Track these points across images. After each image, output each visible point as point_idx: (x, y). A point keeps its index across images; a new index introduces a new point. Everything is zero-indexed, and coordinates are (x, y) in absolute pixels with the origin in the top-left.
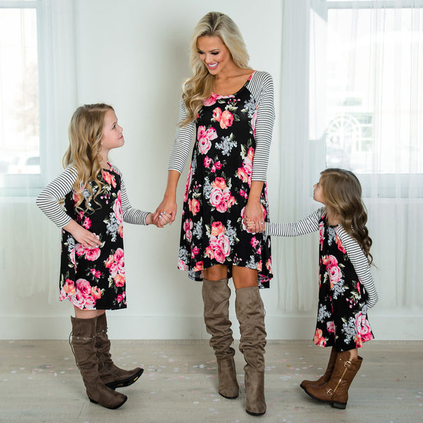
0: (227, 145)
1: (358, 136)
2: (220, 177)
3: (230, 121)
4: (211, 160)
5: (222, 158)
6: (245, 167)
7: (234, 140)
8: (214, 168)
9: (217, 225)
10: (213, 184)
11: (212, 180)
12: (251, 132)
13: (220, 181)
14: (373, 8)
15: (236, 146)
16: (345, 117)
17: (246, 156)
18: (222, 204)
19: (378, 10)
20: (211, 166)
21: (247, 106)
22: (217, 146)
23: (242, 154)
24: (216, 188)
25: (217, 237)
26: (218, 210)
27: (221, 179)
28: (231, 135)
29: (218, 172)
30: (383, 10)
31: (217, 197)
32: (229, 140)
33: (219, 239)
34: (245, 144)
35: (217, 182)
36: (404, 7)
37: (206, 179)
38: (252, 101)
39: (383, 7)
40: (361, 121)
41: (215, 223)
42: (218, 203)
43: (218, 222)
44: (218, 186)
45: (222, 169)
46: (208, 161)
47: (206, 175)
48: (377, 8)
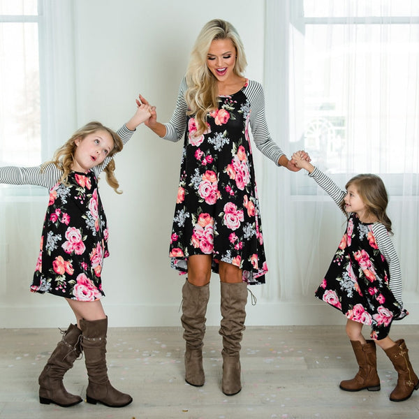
0: (220, 141)
1: (332, 138)
2: (211, 170)
3: (225, 118)
4: (202, 153)
5: (213, 152)
6: (234, 164)
7: (227, 137)
8: (205, 161)
9: (205, 217)
10: (203, 176)
11: (202, 172)
12: (243, 132)
13: (210, 174)
14: (346, 23)
15: (228, 143)
16: (320, 120)
17: (236, 153)
18: (211, 196)
19: (351, 25)
20: (202, 158)
21: (243, 109)
22: (210, 140)
23: (233, 151)
24: (206, 180)
25: (204, 228)
26: (207, 202)
27: (211, 172)
28: (225, 132)
29: (209, 166)
30: (355, 25)
31: (206, 189)
32: (222, 136)
33: (206, 230)
34: (237, 142)
35: (207, 175)
36: (374, 23)
37: (197, 170)
38: (248, 104)
39: (355, 23)
40: (334, 124)
41: (203, 214)
42: (207, 195)
43: (206, 214)
44: (208, 178)
45: (213, 162)
46: (200, 154)
47: (197, 167)
48: (349, 23)
